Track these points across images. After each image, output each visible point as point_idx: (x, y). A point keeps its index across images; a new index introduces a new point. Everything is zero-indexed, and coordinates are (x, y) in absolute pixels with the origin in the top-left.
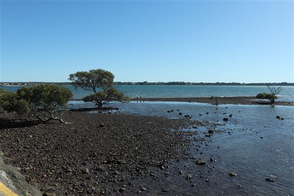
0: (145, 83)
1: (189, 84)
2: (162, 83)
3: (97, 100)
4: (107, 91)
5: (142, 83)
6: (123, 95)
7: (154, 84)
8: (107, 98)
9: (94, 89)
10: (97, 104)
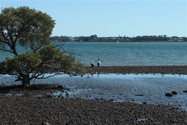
0: (93, 38)
1: (175, 39)
2: (125, 38)
3: (19, 71)
4: (41, 53)
5: (87, 38)
6: (73, 60)
7: (109, 40)
8: (40, 65)
9: (13, 47)
10: (19, 79)
